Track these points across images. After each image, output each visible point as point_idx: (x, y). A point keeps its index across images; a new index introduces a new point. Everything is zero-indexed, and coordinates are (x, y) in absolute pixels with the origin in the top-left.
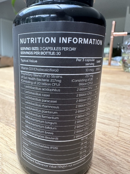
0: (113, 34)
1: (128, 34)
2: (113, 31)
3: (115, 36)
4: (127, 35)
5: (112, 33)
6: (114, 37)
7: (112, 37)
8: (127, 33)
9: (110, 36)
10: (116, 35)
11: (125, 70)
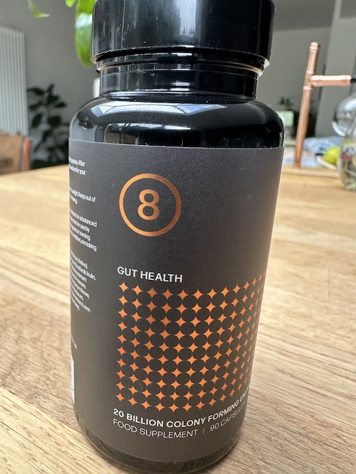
0: (309, 80)
1: (353, 80)
2: (310, 71)
3: (315, 84)
4: (349, 83)
5: (307, 77)
6: (312, 87)
7: (307, 88)
8: (349, 78)
9: (303, 84)
10: (318, 81)
11: (349, 184)
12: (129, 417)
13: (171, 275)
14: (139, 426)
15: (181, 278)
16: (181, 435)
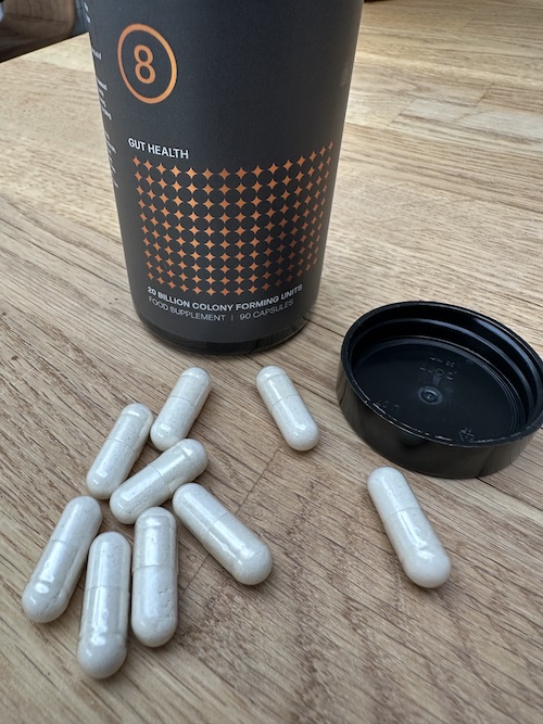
12: (160, 295)
13: (177, 150)
14: (170, 304)
15: (187, 154)
16: (208, 317)
